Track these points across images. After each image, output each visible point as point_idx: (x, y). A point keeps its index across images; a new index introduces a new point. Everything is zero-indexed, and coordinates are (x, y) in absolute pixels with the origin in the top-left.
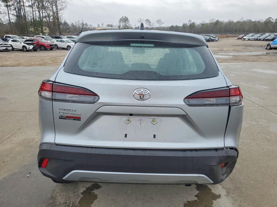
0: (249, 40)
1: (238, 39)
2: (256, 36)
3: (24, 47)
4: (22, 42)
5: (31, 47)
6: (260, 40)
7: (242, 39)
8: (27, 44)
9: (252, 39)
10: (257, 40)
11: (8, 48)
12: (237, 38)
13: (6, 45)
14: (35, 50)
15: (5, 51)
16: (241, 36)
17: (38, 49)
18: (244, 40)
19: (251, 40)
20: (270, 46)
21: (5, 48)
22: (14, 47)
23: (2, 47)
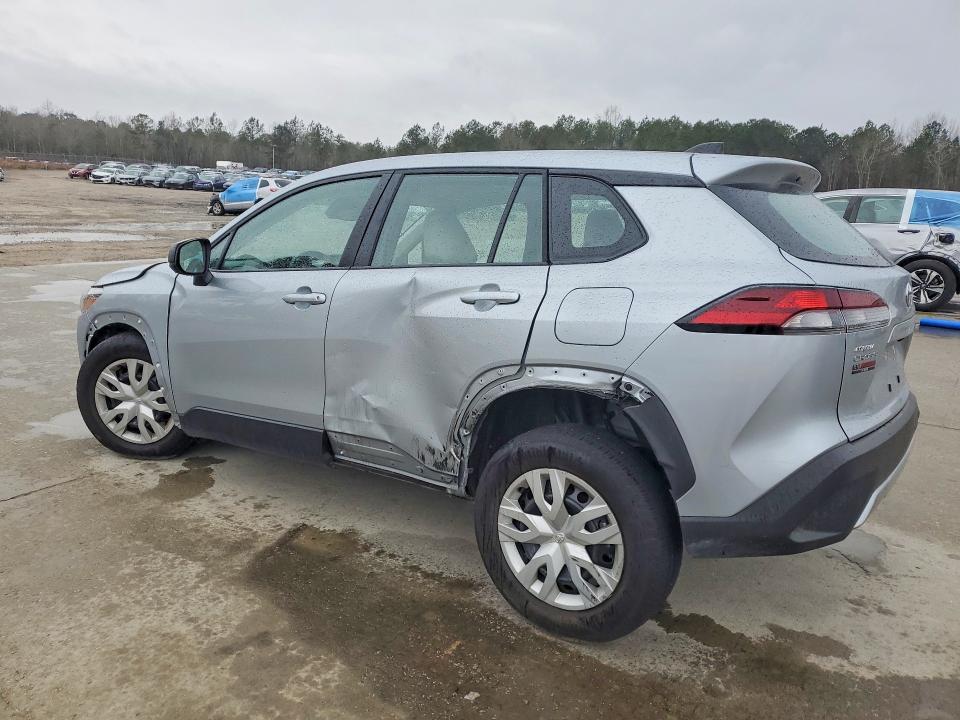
0: (113, 181)
1: (72, 176)
2: (135, 171)
6: (149, 184)
7: (91, 178)
9: (122, 181)
10: (139, 183)
12: (66, 174)
16: (81, 168)
18: (98, 180)
19: (121, 184)
20: (221, 204)
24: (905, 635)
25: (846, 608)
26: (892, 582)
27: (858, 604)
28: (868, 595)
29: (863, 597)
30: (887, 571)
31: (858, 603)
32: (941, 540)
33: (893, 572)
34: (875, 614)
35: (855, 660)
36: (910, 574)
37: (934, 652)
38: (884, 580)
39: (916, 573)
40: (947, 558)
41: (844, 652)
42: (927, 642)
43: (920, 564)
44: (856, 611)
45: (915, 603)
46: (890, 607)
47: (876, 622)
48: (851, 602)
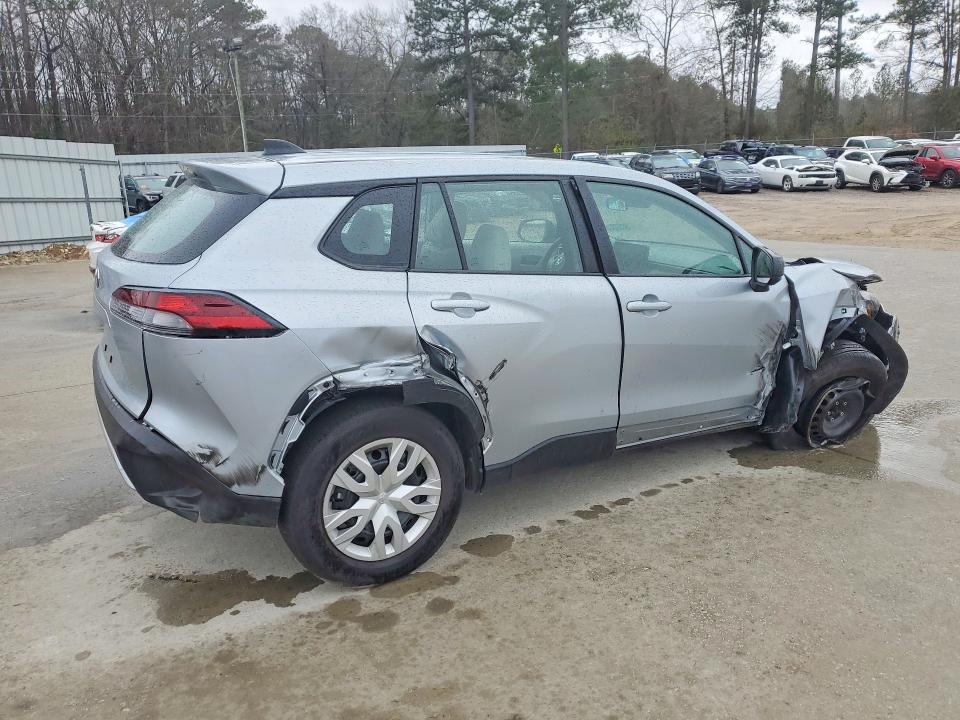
3: (876, 175)
4: (874, 161)
5: (899, 176)
8: (888, 166)
11: (826, 181)
13: (821, 169)
14: (912, 186)
15: (814, 190)
17: (924, 184)
21: (814, 180)
22: (848, 177)
23: (808, 176)
24: (94, 548)
25: (146, 541)
26: (127, 583)
27: (139, 549)
28: (138, 559)
29: (140, 556)
30: (139, 590)
31: (141, 550)
32: (109, 675)
33: (133, 593)
34: (122, 549)
35: (116, 518)
36: (117, 601)
37: (69, 550)
38: (136, 580)
39: (112, 607)
40: (90, 649)
41: (124, 520)
42: (77, 553)
43: (115, 620)
44: (138, 544)
45: (99, 576)
46: (116, 561)
47: (119, 545)
48: (146, 548)
